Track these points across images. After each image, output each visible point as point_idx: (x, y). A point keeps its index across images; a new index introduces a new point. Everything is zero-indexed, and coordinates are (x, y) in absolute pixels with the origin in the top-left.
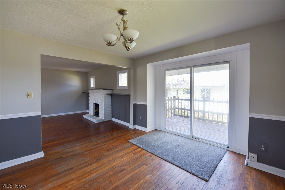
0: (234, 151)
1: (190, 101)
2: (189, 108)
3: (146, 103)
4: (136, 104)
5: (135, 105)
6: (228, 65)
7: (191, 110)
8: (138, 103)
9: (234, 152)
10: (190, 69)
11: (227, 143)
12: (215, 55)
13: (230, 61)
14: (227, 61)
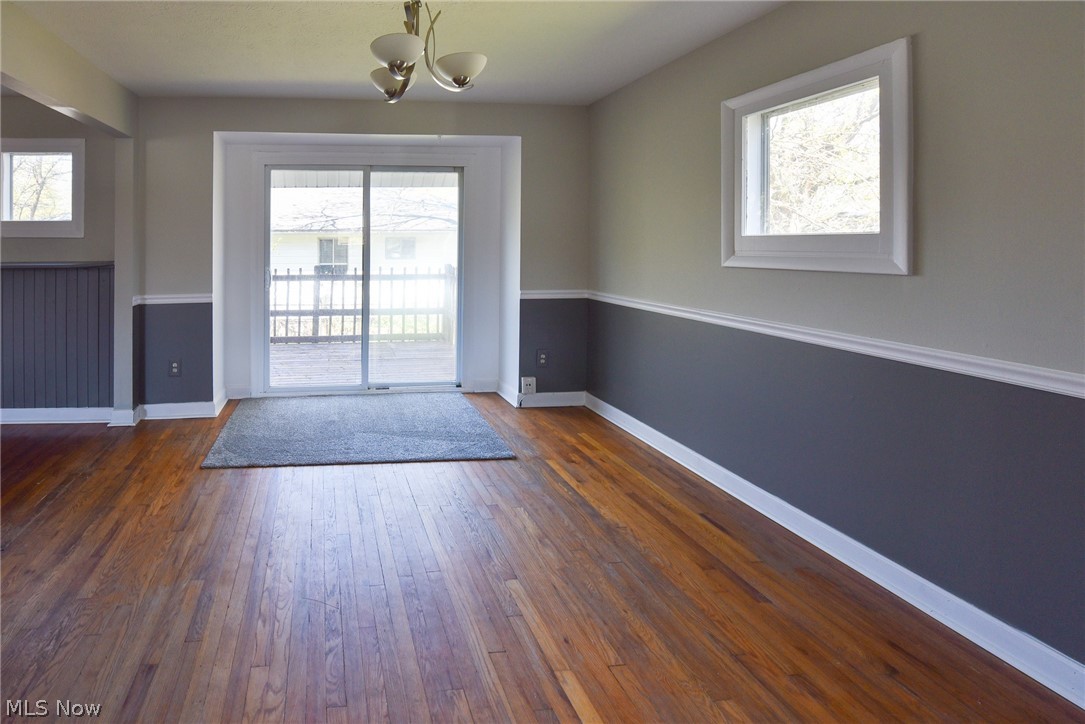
0: (471, 391)
1: (361, 282)
2: (359, 307)
3: (208, 295)
4: (145, 305)
5: (140, 311)
6: (455, 176)
7: (365, 312)
8: (153, 299)
9: (474, 393)
10: (361, 173)
11: (453, 378)
12: (430, 146)
13: (462, 168)
14: (455, 168)
